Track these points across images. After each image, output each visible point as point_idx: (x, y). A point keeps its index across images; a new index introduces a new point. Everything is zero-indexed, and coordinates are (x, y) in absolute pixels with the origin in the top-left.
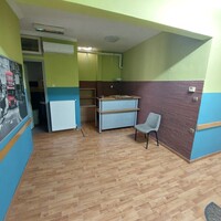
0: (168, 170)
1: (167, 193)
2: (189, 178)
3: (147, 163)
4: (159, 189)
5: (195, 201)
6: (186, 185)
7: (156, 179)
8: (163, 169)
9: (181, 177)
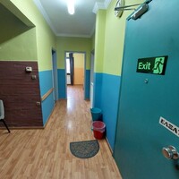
0: (33, 148)
1: (47, 167)
2: (51, 140)
3: (10, 159)
4: (39, 172)
5: (64, 152)
6: (52, 147)
7: (30, 166)
8: (29, 151)
9: (46, 143)
